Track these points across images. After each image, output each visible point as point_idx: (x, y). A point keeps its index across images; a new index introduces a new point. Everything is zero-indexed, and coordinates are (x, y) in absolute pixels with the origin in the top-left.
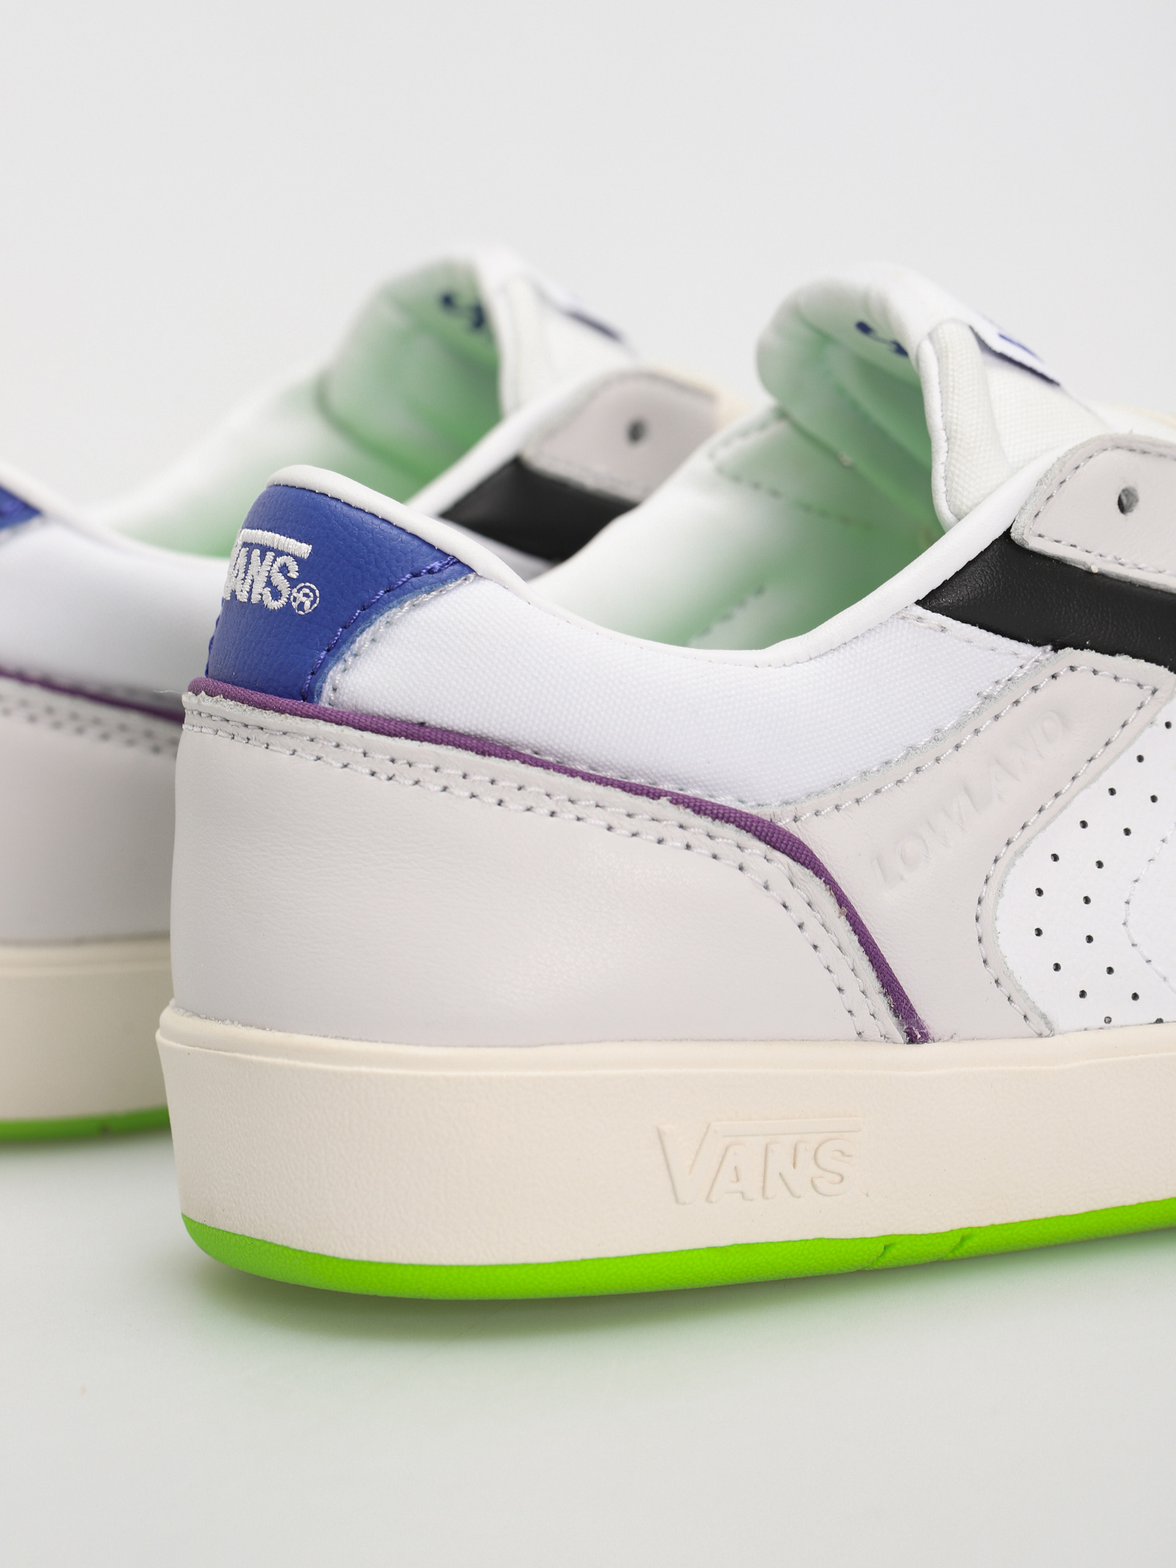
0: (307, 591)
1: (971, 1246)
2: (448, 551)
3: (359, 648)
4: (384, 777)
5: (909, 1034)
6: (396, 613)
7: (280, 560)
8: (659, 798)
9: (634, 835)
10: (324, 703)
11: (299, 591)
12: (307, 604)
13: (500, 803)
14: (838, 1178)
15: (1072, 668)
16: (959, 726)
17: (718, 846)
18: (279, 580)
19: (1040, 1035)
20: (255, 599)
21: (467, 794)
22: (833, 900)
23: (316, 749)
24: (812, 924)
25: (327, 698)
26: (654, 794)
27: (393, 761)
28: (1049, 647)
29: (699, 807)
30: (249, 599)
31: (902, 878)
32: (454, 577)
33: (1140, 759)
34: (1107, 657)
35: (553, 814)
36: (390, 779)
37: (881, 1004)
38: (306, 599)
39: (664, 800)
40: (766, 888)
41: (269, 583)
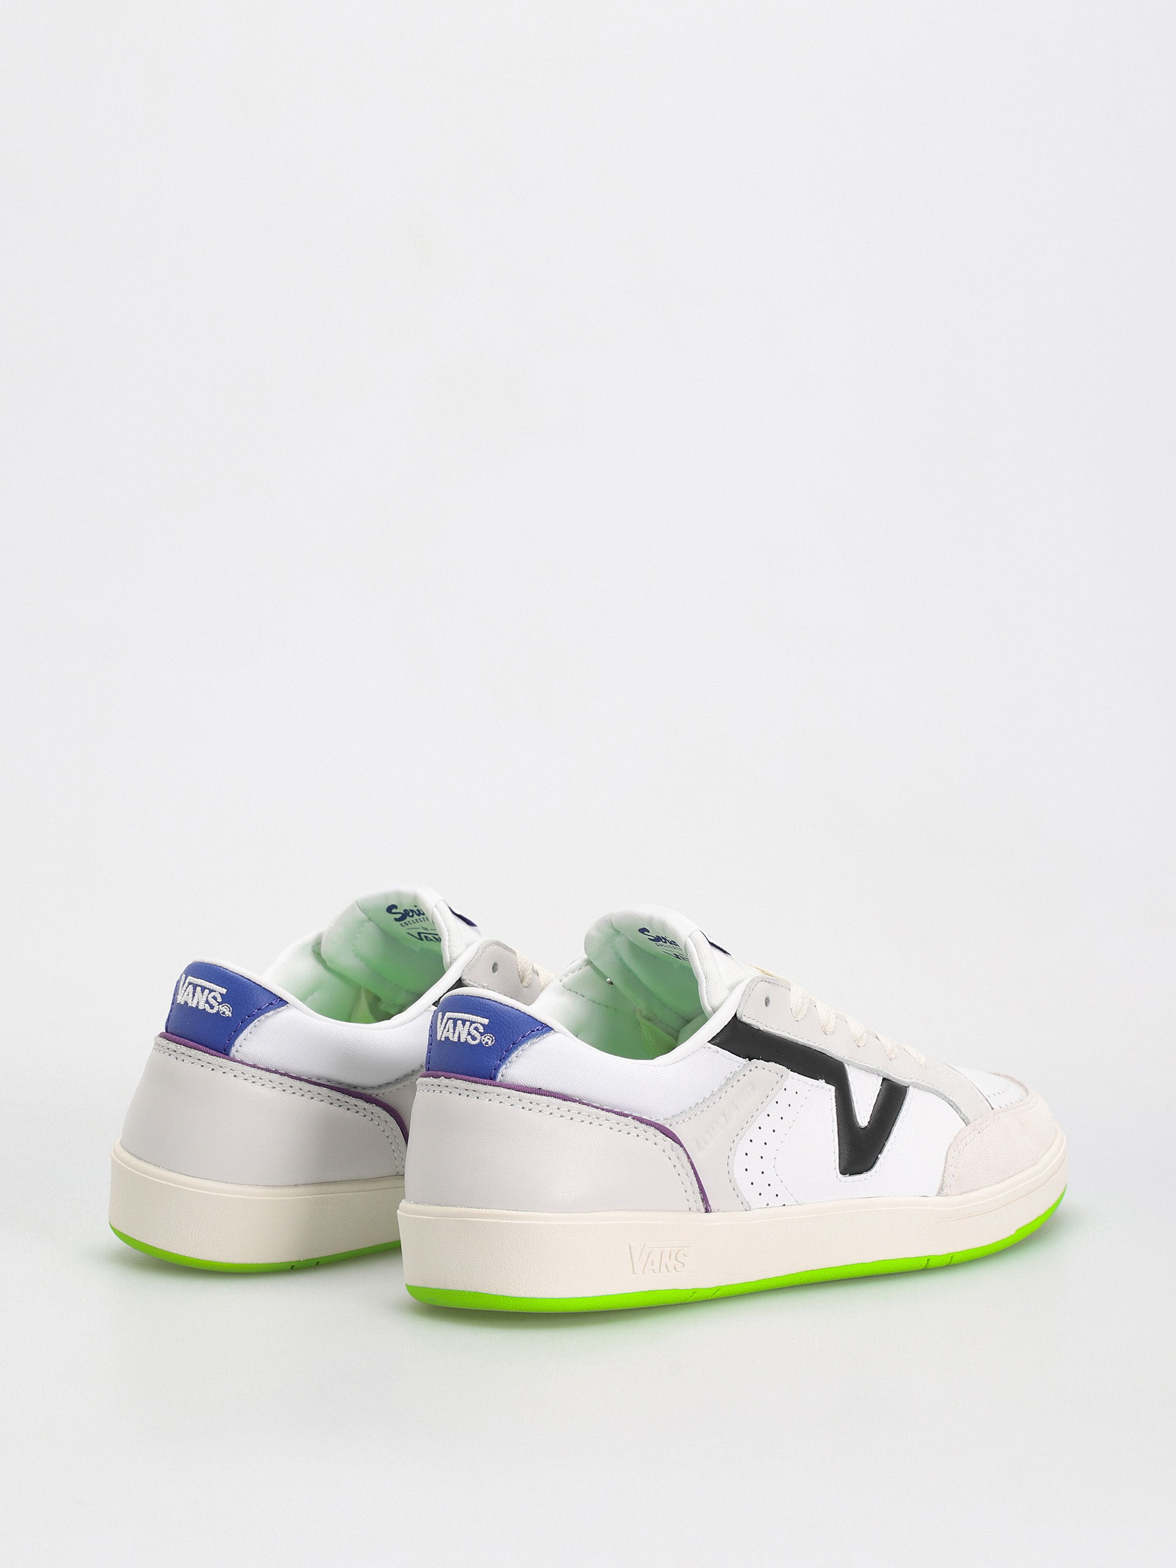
0: (489, 1037)
1: (719, 1294)
2: (543, 1022)
3: (511, 1060)
4: (528, 1109)
5: (706, 1209)
6: (526, 1046)
7: (474, 1025)
8: (628, 1117)
9: (619, 1131)
10: (498, 1080)
11: (485, 1037)
12: (490, 1042)
13: (572, 1119)
14: (682, 1265)
15: (756, 1067)
16: (719, 1090)
17: (648, 1135)
18: (474, 1033)
19: (746, 1210)
20: (463, 1040)
21: (560, 1116)
22: (686, 1156)
23: (500, 1099)
24: (678, 1166)
25: (499, 1078)
26: (626, 1116)
27: (531, 1103)
28: (748, 1059)
29: (642, 1121)
30: (459, 1039)
31: (704, 1148)
32: (547, 1032)
33: (777, 1102)
34: (766, 1063)
35: (591, 1123)
36: (530, 1110)
37: (699, 1197)
38: (488, 1040)
39: (630, 1118)
40: (664, 1151)
41: (469, 1034)
